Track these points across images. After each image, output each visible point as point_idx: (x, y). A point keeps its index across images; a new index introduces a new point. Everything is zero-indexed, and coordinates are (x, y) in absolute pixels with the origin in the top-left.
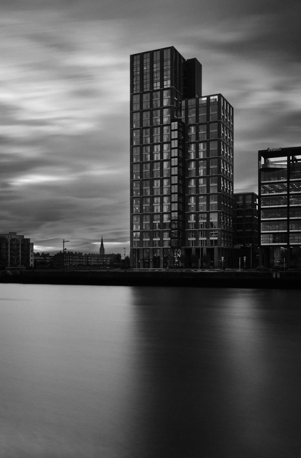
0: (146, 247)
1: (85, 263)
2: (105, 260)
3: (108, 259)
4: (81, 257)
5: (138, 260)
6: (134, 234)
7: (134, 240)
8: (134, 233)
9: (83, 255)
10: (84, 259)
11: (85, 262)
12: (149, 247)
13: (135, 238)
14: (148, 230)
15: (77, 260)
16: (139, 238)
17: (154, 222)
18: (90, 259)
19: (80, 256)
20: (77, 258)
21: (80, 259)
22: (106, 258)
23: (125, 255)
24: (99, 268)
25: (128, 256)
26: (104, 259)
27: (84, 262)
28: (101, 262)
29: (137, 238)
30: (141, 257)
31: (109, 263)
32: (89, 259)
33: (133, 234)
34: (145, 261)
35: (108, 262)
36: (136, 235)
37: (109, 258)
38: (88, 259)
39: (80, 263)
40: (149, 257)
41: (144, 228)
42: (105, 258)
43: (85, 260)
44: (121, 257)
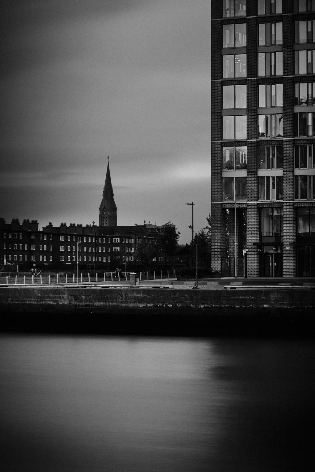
0: (269, 201)
1: (48, 259)
2: (118, 249)
3: (130, 245)
4: (33, 237)
5: (241, 247)
6: (227, 152)
7: (228, 174)
8: (224, 148)
9: (40, 229)
10: (43, 243)
11: (48, 253)
12: (281, 201)
13: (230, 167)
14: (278, 138)
15: (18, 247)
16: (244, 167)
17: (298, 109)
18: (65, 244)
19: (30, 234)
20: (18, 242)
21: (30, 243)
22: (121, 240)
23: (192, 227)
24: (100, 276)
25: (203, 233)
26: (117, 245)
27: (43, 253)
28: (102, 254)
29: (238, 168)
30: (252, 236)
31: (132, 259)
32: (62, 243)
33: (222, 150)
34: (266, 249)
35: (130, 254)
36: (235, 156)
37: (132, 241)
38: (57, 244)
39: (29, 258)
40: (278, 236)
41: (262, 129)
42: (118, 240)
43: (48, 248)
44: (177, 236)
